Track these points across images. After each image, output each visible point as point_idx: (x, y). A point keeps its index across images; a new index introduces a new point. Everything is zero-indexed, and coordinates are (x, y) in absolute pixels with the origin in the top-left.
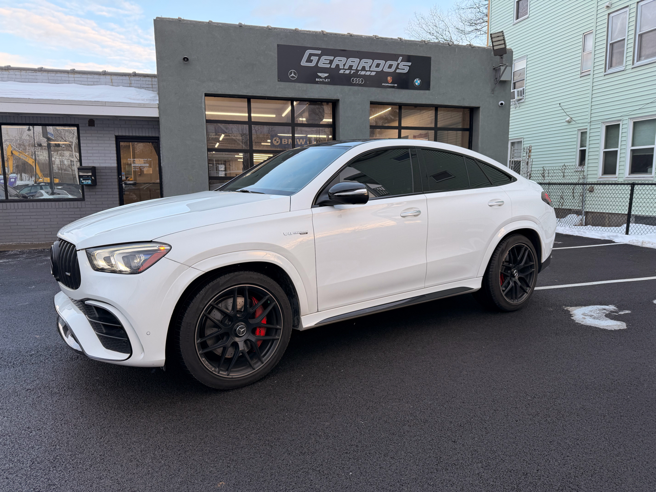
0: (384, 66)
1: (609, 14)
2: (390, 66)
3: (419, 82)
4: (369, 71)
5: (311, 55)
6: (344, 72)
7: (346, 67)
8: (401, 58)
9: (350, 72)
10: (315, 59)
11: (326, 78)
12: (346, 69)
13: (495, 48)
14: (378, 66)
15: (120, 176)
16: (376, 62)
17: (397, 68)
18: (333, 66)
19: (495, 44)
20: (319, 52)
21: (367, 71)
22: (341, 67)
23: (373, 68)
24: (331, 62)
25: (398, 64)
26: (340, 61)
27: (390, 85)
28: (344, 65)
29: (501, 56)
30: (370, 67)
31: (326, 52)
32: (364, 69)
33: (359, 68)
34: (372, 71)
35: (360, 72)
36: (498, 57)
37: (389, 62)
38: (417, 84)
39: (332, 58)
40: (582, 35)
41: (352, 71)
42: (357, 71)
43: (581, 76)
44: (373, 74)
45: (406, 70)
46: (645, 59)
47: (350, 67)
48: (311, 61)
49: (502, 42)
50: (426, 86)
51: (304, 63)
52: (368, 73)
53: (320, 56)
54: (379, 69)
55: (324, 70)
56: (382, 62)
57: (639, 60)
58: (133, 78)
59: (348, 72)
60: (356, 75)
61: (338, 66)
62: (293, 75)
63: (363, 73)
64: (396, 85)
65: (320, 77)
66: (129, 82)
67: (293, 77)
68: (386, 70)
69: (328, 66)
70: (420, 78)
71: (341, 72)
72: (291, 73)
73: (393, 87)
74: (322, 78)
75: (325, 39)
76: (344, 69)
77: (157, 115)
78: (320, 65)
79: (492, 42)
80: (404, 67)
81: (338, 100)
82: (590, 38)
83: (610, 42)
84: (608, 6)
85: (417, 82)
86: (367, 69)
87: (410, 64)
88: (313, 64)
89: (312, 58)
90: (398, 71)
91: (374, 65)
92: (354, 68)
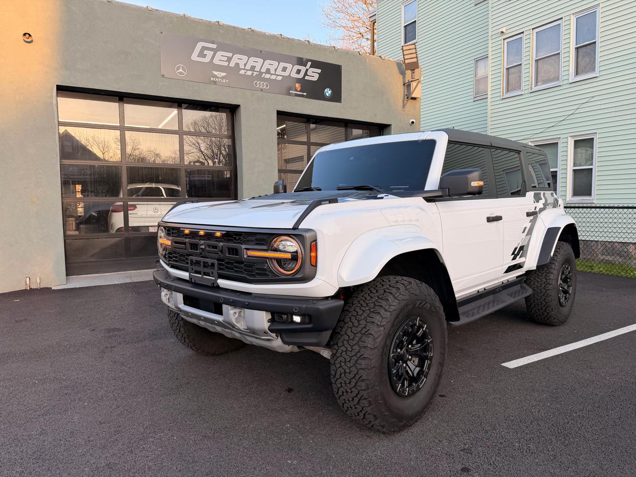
0: (291, 71)
1: (504, 39)
2: (299, 72)
3: (330, 92)
4: (275, 74)
5: (204, 48)
6: (245, 72)
7: (248, 67)
8: (309, 63)
9: (253, 74)
10: (209, 54)
11: (223, 78)
12: (247, 70)
13: (407, 61)
14: (284, 69)
16: (282, 65)
17: (306, 74)
18: (232, 64)
19: (406, 57)
20: (215, 46)
21: (272, 74)
22: (242, 66)
23: (279, 72)
24: (229, 60)
25: (307, 70)
26: (239, 59)
27: (298, 93)
28: (245, 65)
29: (413, 70)
30: (276, 70)
31: (222, 47)
32: (268, 71)
33: (263, 70)
34: (278, 75)
35: (264, 74)
36: (410, 71)
37: (297, 67)
38: (327, 94)
39: (230, 55)
40: (473, 62)
41: (255, 73)
42: (261, 73)
43: (475, 100)
44: (280, 78)
45: (315, 77)
46: (542, 84)
47: (253, 68)
48: (204, 56)
49: (415, 56)
50: (336, 97)
51: (195, 57)
52: (273, 77)
53: (215, 51)
54: (286, 74)
55: (220, 68)
56: (289, 66)
57: (536, 85)
59: (249, 73)
60: (259, 77)
61: (237, 64)
62: (181, 70)
63: (268, 76)
64: (305, 94)
65: (216, 77)
67: (181, 73)
68: (294, 75)
69: (226, 64)
70: (331, 88)
71: (242, 72)
72: (179, 69)
73: (302, 96)
74: (218, 78)
75: (221, 31)
76: (244, 69)
78: (216, 61)
79: (404, 55)
80: (314, 75)
81: (239, 106)
82: (481, 64)
83: (506, 67)
84: (502, 32)
85: (328, 92)
86: (272, 72)
87: (319, 71)
88: (207, 60)
89: (206, 52)
90: (307, 78)
91: (280, 68)
92: (257, 69)
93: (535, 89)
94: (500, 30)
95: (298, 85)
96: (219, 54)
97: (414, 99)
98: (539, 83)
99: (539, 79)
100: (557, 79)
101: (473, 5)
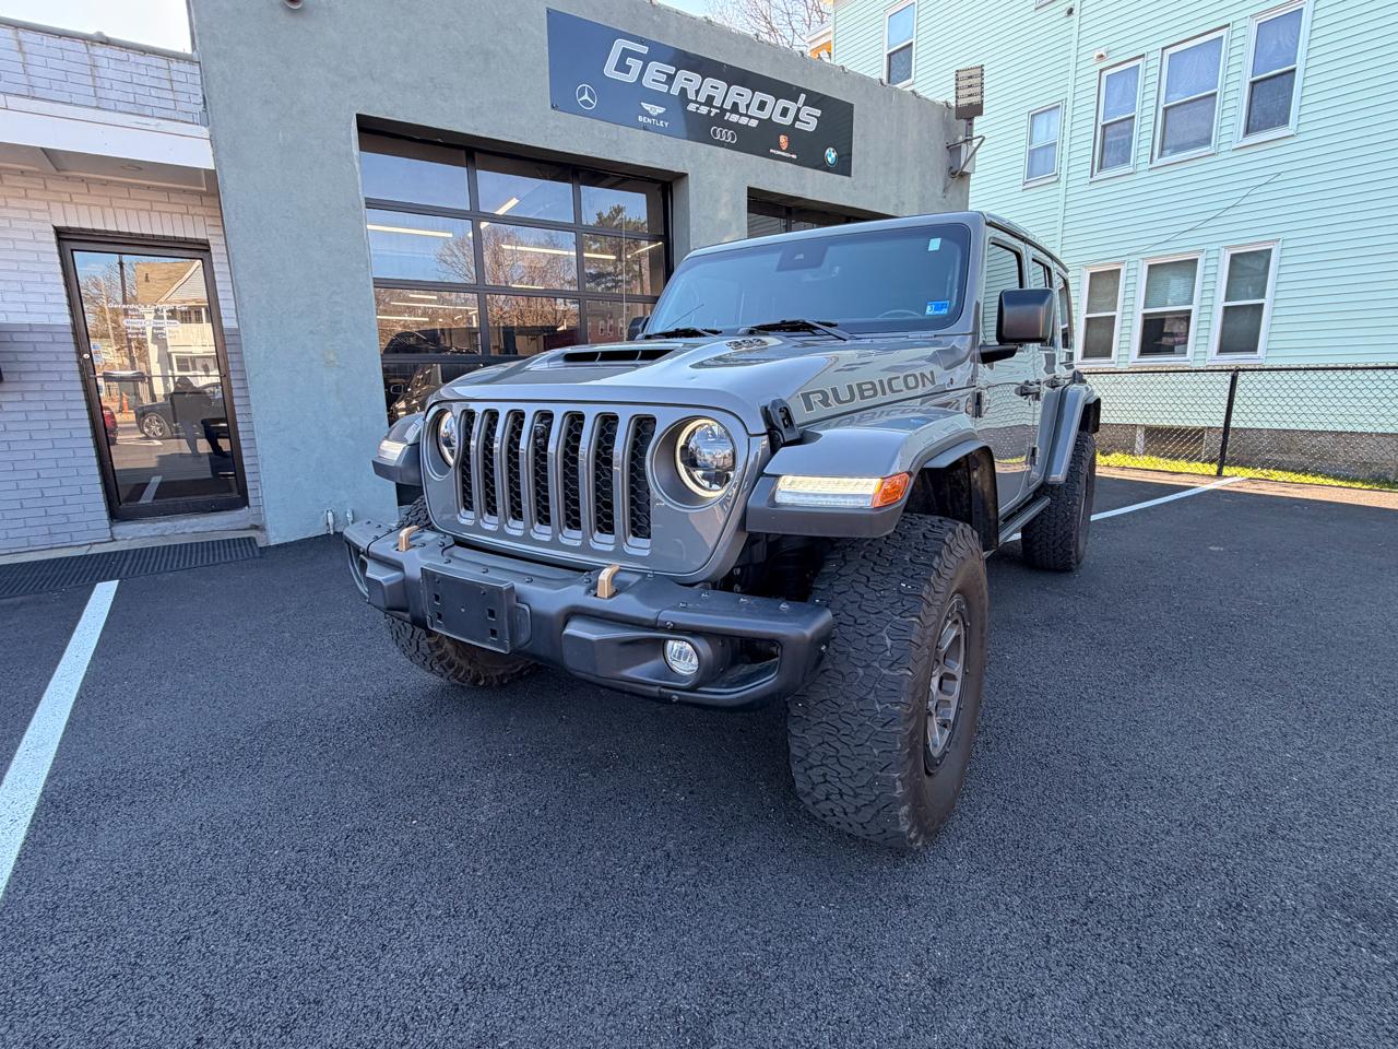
0: (774, 109)
1: (1101, 71)
2: (785, 112)
3: (833, 155)
4: (746, 115)
5: (626, 53)
6: (697, 108)
7: (702, 98)
8: (803, 97)
9: (710, 112)
10: (636, 66)
11: (659, 117)
12: (701, 104)
13: (960, 103)
14: (762, 106)
15: (86, 356)
16: (760, 96)
17: (796, 118)
18: (675, 90)
19: (960, 94)
20: (644, 50)
21: (741, 115)
22: (691, 95)
23: (754, 111)
24: (671, 78)
25: (799, 109)
26: (688, 80)
27: (783, 154)
28: (697, 92)
29: (970, 120)
30: (748, 106)
31: (658, 52)
32: (735, 108)
33: (727, 106)
34: (751, 117)
35: (728, 114)
37: (783, 103)
38: (830, 159)
39: (671, 70)
41: (714, 111)
42: (723, 111)
44: (754, 123)
45: (812, 126)
46: (1172, 153)
47: (710, 101)
48: (627, 70)
49: (980, 89)
50: (843, 167)
51: (610, 70)
52: (744, 121)
53: (646, 60)
54: (765, 115)
55: (656, 97)
56: (770, 99)
57: (1161, 156)
58: (99, 50)
59: (704, 110)
60: (719, 120)
61: (683, 91)
62: (586, 97)
63: (734, 118)
64: (794, 156)
65: (648, 115)
66: (86, 59)
67: (586, 103)
68: (777, 119)
69: (664, 88)
70: (836, 149)
71: (692, 107)
72: (582, 93)
73: (790, 160)
74: (651, 117)
75: (655, 18)
76: (696, 102)
77: (211, 167)
78: (647, 82)
79: (958, 89)
80: (809, 120)
81: (683, 176)
82: (1041, 122)
83: (1101, 122)
84: (1102, 56)
85: (831, 156)
86: (742, 110)
87: (818, 113)
88: (631, 78)
89: (629, 61)
90: (798, 125)
91: (755, 104)
92: (717, 103)
93: (1159, 162)
94: (1096, 54)
95: (783, 139)
96: (653, 66)
97: (963, 174)
98: (1166, 152)
99: (1167, 144)
100: (1208, 141)
101: (1033, 8)
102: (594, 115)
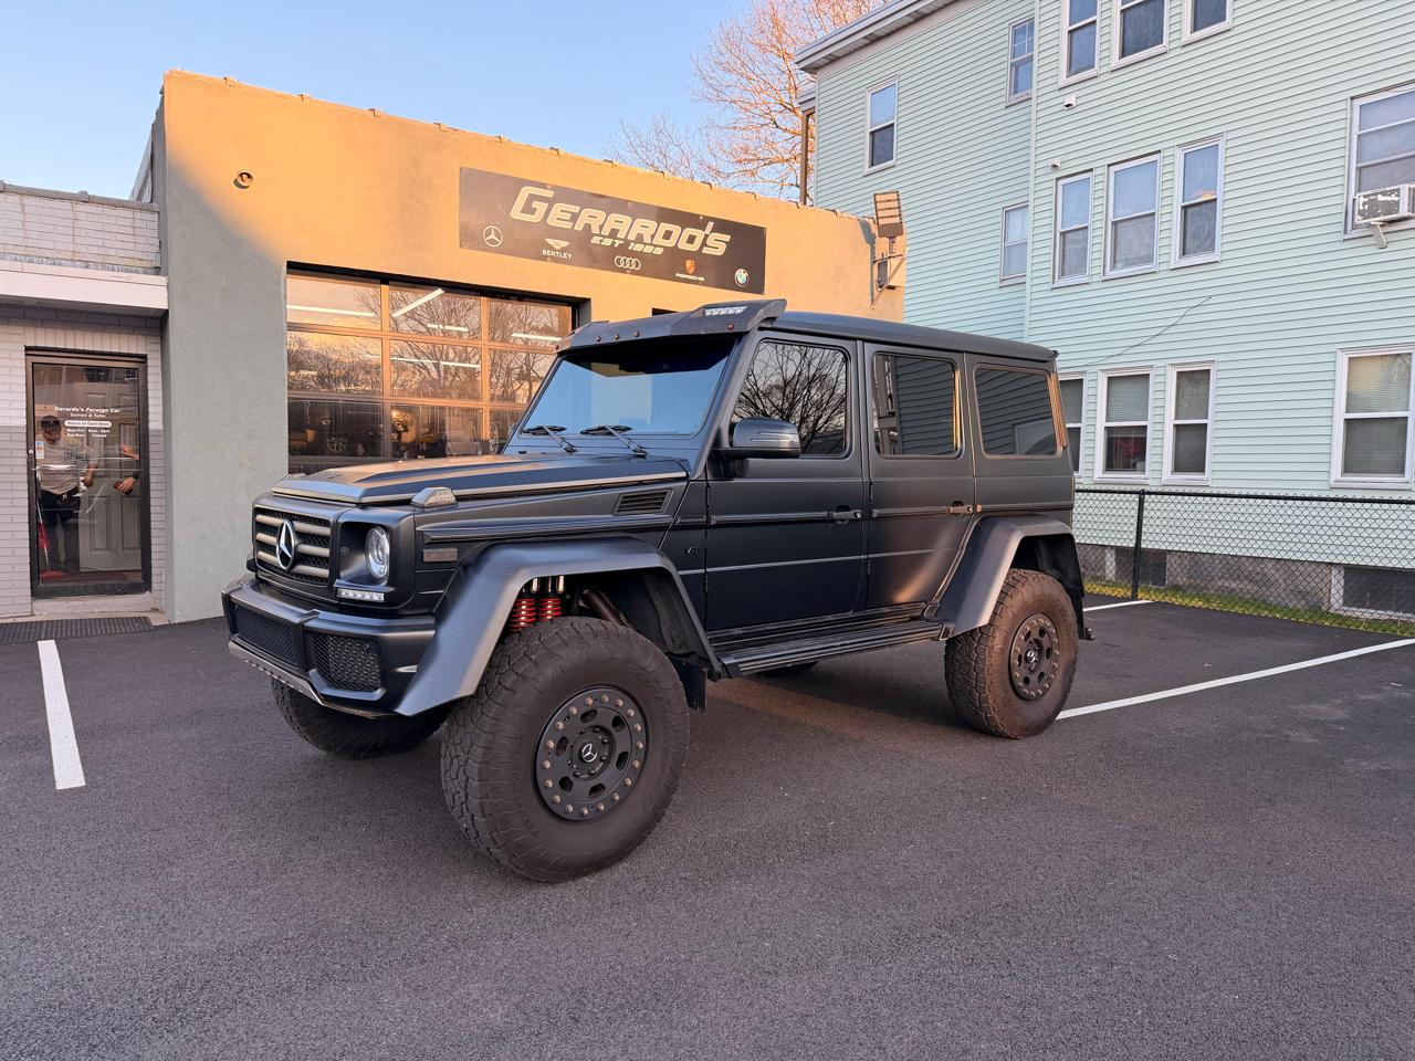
0: (680, 238)
1: (1057, 179)
2: (691, 239)
3: (744, 276)
4: (651, 244)
5: (532, 198)
6: (601, 241)
7: (606, 232)
8: (711, 225)
9: (613, 243)
10: (541, 207)
11: (563, 250)
12: (604, 237)
13: (882, 222)
14: (668, 235)
15: (31, 452)
16: (665, 227)
17: (704, 244)
18: (579, 227)
19: (881, 214)
20: (550, 194)
21: (646, 244)
22: (595, 230)
23: (658, 240)
24: (574, 218)
25: (707, 236)
26: (592, 218)
27: (690, 277)
28: (601, 227)
29: (892, 237)
30: (653, 236)
31: (563, 195)
32: (640, 239)
33: (632, 237)
34: (655, 246)
36: (886, 240)
37: (690, 231)
38: (740, 280)
39: (576, 209)
40: (1000, 213)
41: (618, 243)
42: (627, 242)
43: (1004, 284)
44: (659, 251)
45: (721, 250)
46: (1124, 267)
47: (614, 234)
48: (532, 211)
49: (896, 212)
50: (756, 284)
51: (516, 213)
52: (648, 249)
53: (551, 202)
54: (670, 243)
55: (558, 233)
56: (676, 229)
57: (1113, 267)
58: (82, 207)
59: (608, 242)
60: (624, 249)
61: (588, 227)
62: (492, 236)
63: (638, 248)
64: (702, 279)
65: (551, 248)
66: (71, 215)
67: (492, 241)
68: (683, 245)
69: (568, 225)
70: (746, 269)
71: (595, 240)
72: (488, 233)
73: (696, 282)
74: (555, 250)
75: (562, 166)
76: (600, 235)
77: (163, 305)
78: (551, 221)
79: (877, 211)
80: (718, 245)
81: (588, 300)
82: (1015, 218)
83: (1060, 229)
84: (1055, 166)
85: (741, 276)
86: (647, 239)
87: (727, 238)
88: (536, 218)
89: (535, 204)
90: (706, 250)
91: (661, 232)
92: (621, 235)
93: (1111, 274)
94: (1050, 163)
95: (689, 264)
96: (558, 207)
97: (892, 288)
98: (1119, 265)
99: (1118, 257)
100: (1149, 259)
101: (1003, 106)
102: (500, 251)
